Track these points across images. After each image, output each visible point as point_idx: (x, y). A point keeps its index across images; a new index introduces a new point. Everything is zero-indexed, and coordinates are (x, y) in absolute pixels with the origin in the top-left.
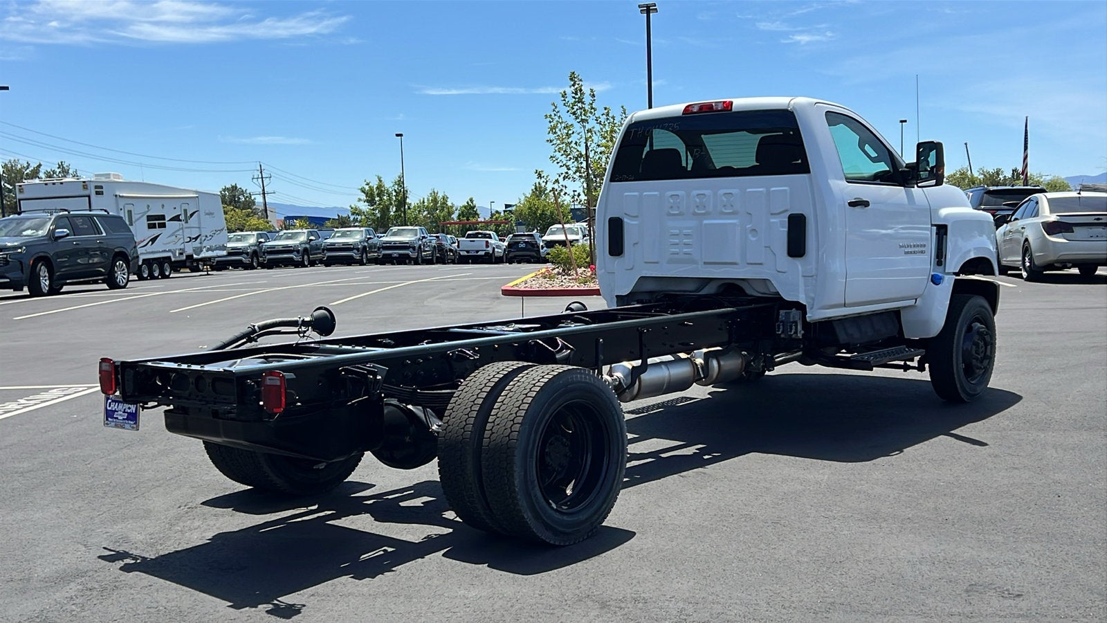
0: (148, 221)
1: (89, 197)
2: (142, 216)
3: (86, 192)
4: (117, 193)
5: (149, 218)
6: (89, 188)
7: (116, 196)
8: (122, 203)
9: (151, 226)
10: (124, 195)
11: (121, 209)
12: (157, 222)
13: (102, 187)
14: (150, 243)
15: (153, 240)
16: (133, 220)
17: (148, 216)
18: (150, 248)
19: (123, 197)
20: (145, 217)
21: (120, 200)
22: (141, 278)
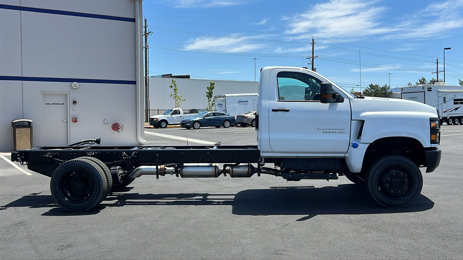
0: (454, 101)
1: (424, 92)
2: (451, 99)
3: (423, 90)
4: (439, 90)
5: (455, 100)
6: (425, 88)
7: (438, 91)
8: (440, 94)
9: (455, 103)
10: (442, 91)
11: (440, 97)
12: (459, 102)
13: (431, 88)
14: (455, 110)
15: (456, 109)
16: (446, 101)
17: (454, 99)
18: (454, 112)
19: (441, 92)
20: (453, 100)
21: (439, 93)
22: (449, 124)
